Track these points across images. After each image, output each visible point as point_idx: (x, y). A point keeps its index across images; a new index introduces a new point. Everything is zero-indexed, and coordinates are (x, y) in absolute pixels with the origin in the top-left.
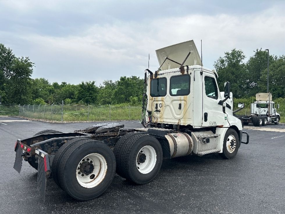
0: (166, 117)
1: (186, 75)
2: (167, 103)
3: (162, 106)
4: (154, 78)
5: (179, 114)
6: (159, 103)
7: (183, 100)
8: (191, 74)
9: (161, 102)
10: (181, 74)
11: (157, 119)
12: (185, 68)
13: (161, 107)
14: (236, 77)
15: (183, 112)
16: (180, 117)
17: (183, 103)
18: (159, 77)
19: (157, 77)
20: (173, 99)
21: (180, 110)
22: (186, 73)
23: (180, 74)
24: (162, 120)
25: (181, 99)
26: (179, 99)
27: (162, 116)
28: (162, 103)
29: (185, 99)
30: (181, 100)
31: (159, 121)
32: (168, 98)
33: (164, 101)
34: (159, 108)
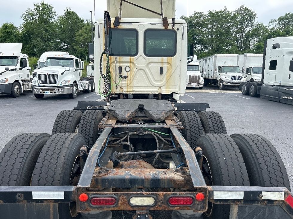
0: (138, 85)
1: (170, 30)
2: (140, 66)
3: (130, 70)
4: (112, 26)
5: (160, 81)
6: (124, 65)
7: (166, 63)
8: (178, 29)
9: (128, 65)
10: (163, 28)
11: (121, 88)
12: (170, 21)
13: (128, 72)
14: (50, 35)
15: (165, 78)
16: (161, 84)
17: (165, 66)
18: (122, 26)
19: (119, 27)
20: (151, 61)
21: (162, 75)
22: (170, 27)
23: (161, 27)
24: (131, 89)
25: (164, 61)
26: (160, 61)
27: (130, 84)
28: (131, 66)
29: (168, 62)
30: (162, 63)
31: (125, 91)
32: (141, 59)
33: (135, 62)
34: (124, 73)
